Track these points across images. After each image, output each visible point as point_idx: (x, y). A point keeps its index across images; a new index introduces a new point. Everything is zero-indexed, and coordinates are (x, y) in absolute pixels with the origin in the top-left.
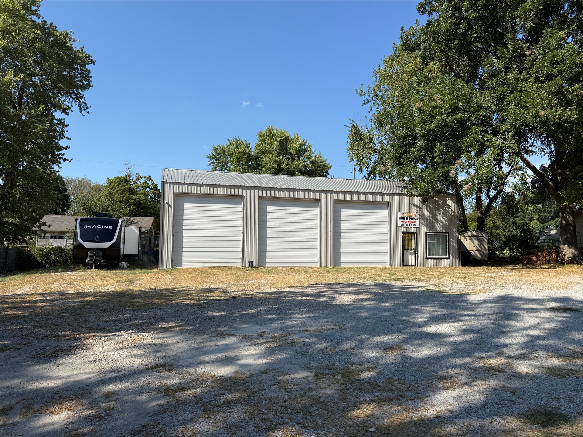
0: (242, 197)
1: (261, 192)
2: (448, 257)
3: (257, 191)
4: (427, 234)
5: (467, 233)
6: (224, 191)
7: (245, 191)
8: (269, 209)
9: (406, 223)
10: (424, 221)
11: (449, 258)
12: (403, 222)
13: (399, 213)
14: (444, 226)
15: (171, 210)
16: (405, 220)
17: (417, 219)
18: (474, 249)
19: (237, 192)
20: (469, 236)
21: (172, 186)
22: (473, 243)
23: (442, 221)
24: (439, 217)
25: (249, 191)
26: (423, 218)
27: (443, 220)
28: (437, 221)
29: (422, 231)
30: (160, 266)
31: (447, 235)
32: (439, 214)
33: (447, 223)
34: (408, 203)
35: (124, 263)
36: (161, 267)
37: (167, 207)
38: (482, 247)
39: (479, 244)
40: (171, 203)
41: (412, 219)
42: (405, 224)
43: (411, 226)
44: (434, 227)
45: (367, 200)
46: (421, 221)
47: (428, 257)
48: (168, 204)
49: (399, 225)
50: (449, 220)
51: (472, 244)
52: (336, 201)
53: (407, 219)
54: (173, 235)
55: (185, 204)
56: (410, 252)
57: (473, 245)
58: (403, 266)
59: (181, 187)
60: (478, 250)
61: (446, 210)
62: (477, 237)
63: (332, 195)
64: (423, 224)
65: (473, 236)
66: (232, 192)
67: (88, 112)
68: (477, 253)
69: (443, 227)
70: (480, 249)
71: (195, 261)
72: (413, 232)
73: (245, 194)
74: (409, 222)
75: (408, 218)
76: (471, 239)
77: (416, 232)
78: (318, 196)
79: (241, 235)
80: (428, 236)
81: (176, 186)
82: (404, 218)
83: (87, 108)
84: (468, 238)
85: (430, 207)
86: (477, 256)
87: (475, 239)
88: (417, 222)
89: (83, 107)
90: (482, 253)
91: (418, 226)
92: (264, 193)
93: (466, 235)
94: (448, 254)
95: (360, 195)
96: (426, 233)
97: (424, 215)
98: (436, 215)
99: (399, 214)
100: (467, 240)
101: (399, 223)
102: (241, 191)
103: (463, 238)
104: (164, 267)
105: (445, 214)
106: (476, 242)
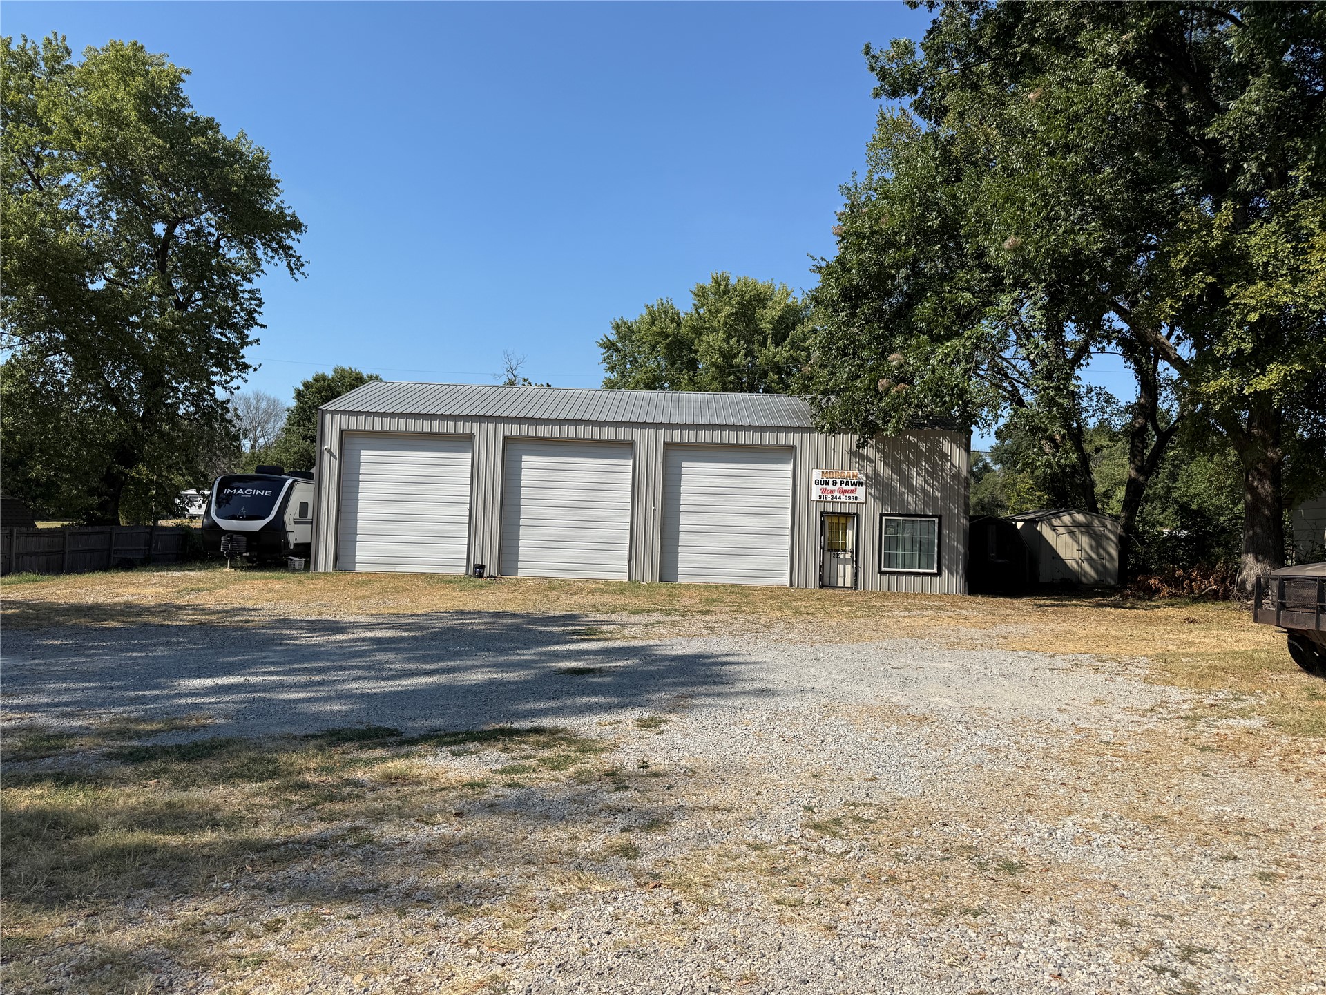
0: (470, 437)
1: (508, 427)
2: (935, 571)
3: (500, 426)
4: (884, 518)
5: (1059, 517)
6: (435, 426)
7: (476, 425)
8: (528, 461)
9: (832, 492)
10: (878, 490)
11: (939, 574)
12: (824, 491)
13: (815, 471)
14: (929, 499)
15: (335, 463)
16: (830, 487)
17: (861, 484)
18: (1076, 555)
19: (460, 427)
20: (1065, 526)
21: (337, 417)
22: (1077, 542)
23: (924, 490)
24: (918, 481)
25: (484, 425)
26: (875, 481)
27: (927, 488)
28: (911, 489)
29: (871, 512)
30: (312, 566)
31: (936, 520)
32: (918, 474)
33: (938, 494)
34: (838, 449)
35: (295, 559)
36: (316, 569)
37: (327, 456)
38: (1102, 552)
39: (1093, 543)
40: (336, 451)
41: (847, 483)
42: (829, 495)
43: (843, 500)
44: (903, 503)
45: (739, 442)
46: (869, 490)
47: (883, 569)
48: (329, 451)
49: (815, 497)
50: (942, 489)
51: (1074, 544)
52: (668, 446)
53: (835, 483)
54: (338, 511)
55: (363, 452)
56: (842, 556)
57: (1076, 547)
58: (822, 586)
59: (353, 419)
60: (1089, 560)
61: (936, 464)
62: (1087, 528)
63: (661, 432)
64: (874, 497)
65: (1077, 524)
66: (450, 427)
67: (303, 274)
68: (1086, 566)
69: (925, 504)
70: (1094, 556)
71: (379, 561)
72: (849, 513)
73: (476, 432)
74: (839, 491)
75: (838, 481)
76: (1071, 533)
77: (857, 515)
78: (629, 434)
79: (467, 513)
80: (886, 523)
81: (345, 418)
82: (828, 483)
83: (302, 265)
84: (1061, 530)
85: (894, 458)
86: (1086, 573)
87: (1082, 533)
88: (861, 492)
89: (295, 265)
90: (1100, 567)
91: (861, 498)
92: (514, 430)
93: (1056, 522)
94: (936, 565)
95: (723, 433)
96: (882, 515)
97: (877, 475)
98: (909, 477)
99: (816, 474)
100: (1058, 535)
101: (816, 492)
102: (468, 425)
103: (1049, 530)
104: (321, 569)
105: (932, 474)
106: (1085, 541)
